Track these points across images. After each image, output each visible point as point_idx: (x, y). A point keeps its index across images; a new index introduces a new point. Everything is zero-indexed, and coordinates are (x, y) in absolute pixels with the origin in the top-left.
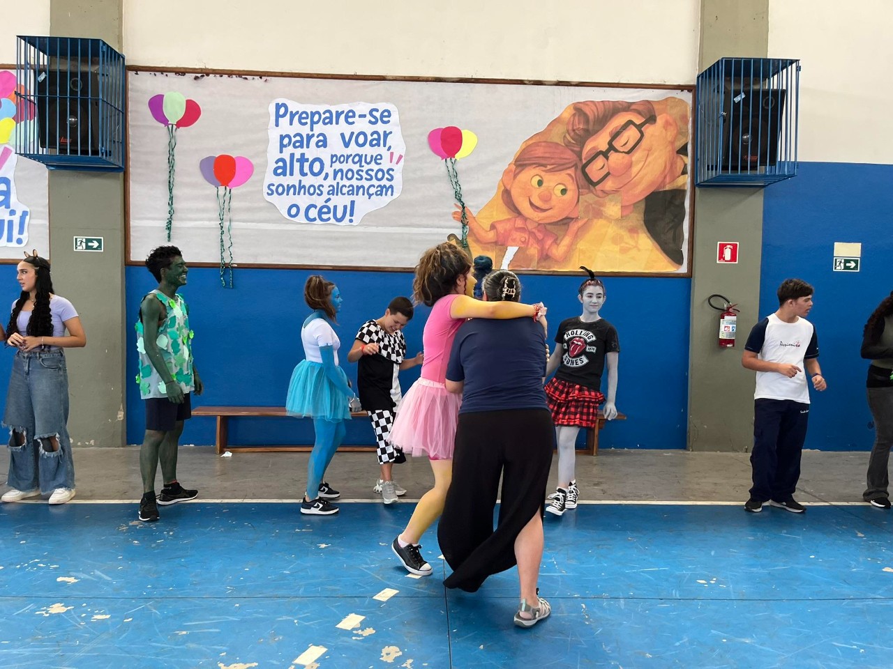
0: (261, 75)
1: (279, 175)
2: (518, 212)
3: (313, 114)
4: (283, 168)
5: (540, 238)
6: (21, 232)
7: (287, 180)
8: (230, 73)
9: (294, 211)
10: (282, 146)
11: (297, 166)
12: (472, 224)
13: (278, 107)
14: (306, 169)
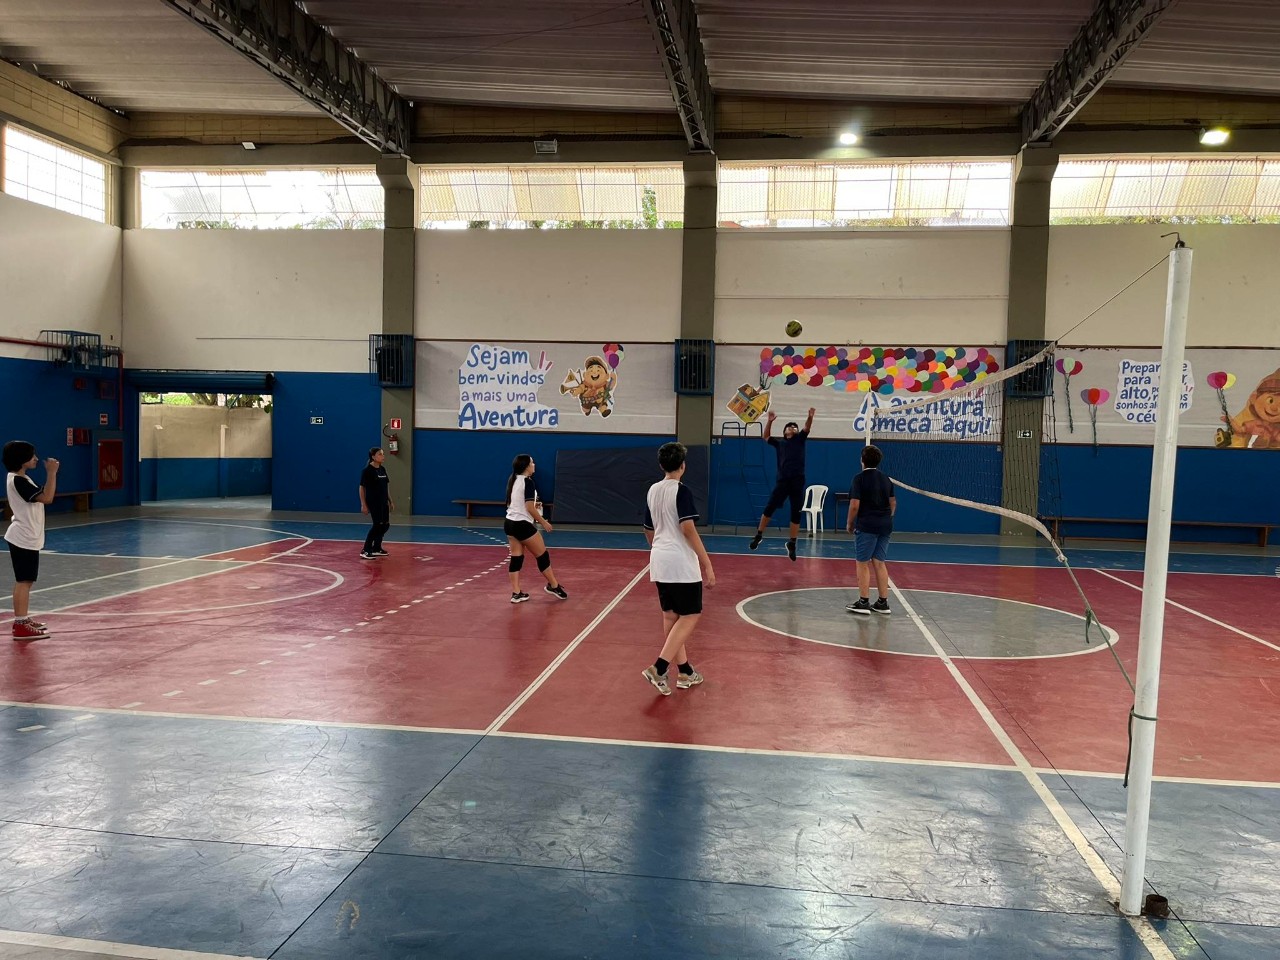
0: (1115, 347)
1: (1122, 397)
2: (1258, 417)
3: (1143, 367)
4: (1126, 395)
5: (1271, 430)
6: (987, 427)
7: (1126, 401)
8: (1099, 347)
9: (1131, 417)
10: (1126, 383)
11: (1134, 393)
12: (1233, 424)
13: (1124, 364)
14: (1138, 395)
